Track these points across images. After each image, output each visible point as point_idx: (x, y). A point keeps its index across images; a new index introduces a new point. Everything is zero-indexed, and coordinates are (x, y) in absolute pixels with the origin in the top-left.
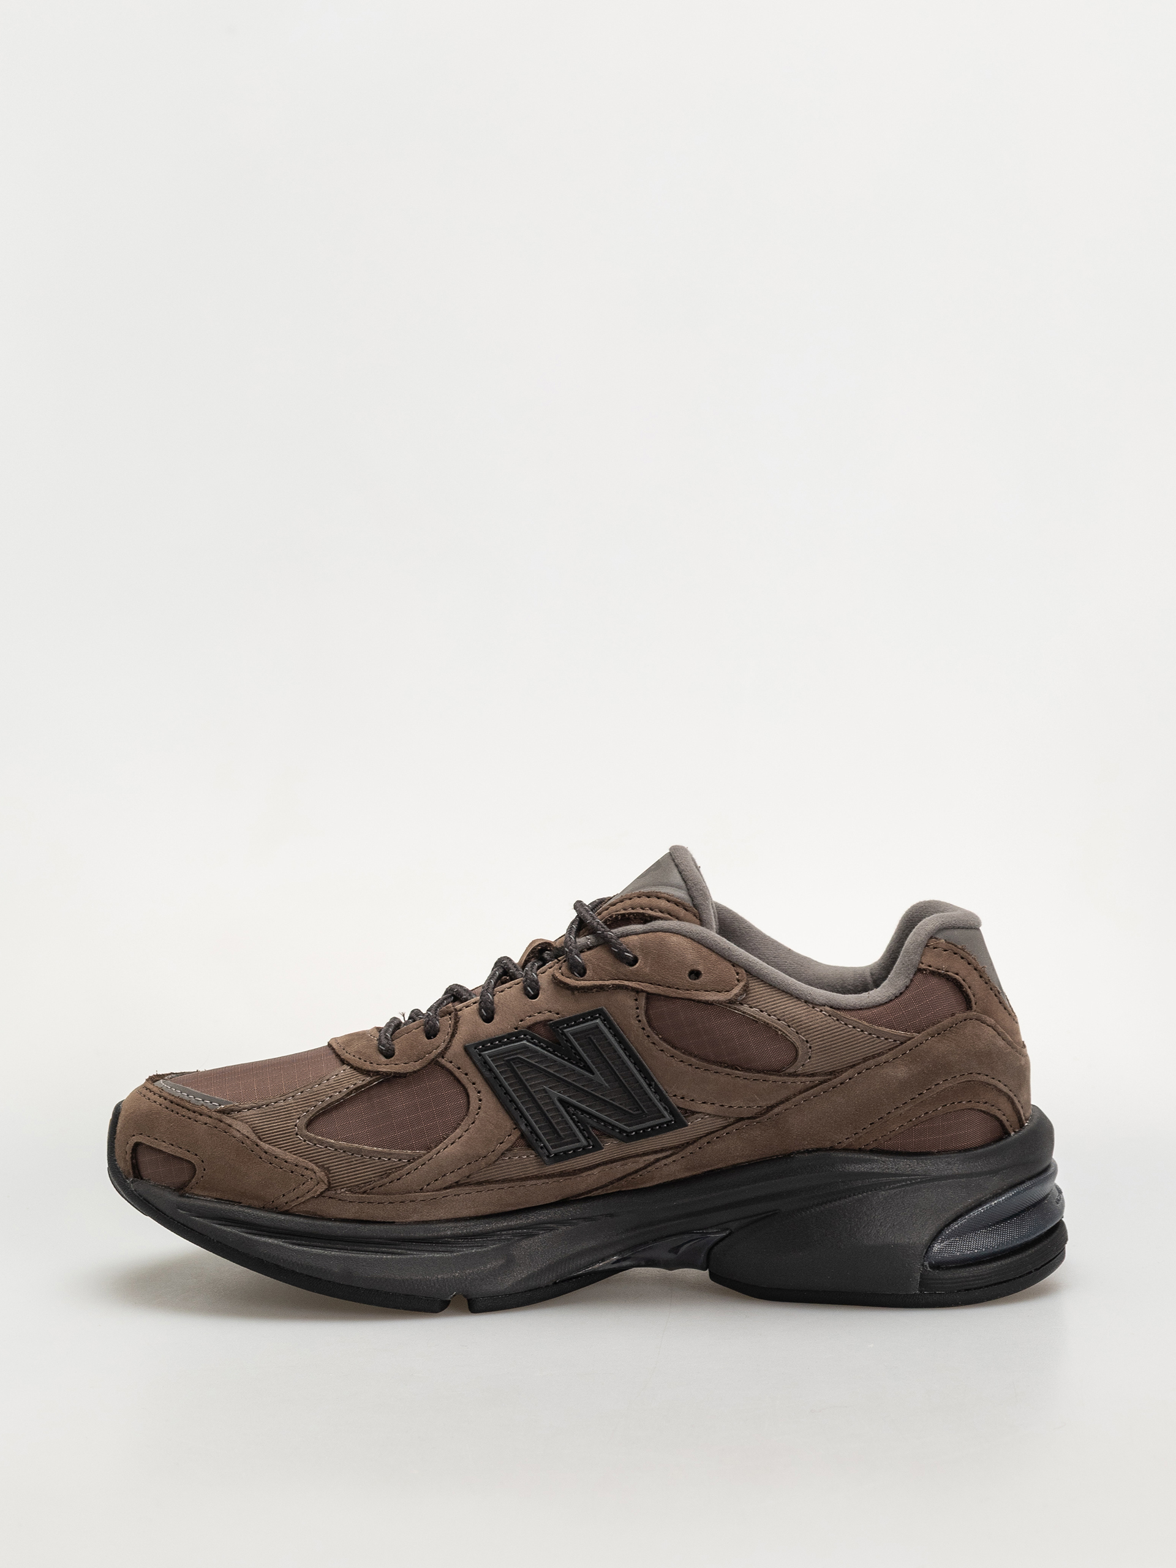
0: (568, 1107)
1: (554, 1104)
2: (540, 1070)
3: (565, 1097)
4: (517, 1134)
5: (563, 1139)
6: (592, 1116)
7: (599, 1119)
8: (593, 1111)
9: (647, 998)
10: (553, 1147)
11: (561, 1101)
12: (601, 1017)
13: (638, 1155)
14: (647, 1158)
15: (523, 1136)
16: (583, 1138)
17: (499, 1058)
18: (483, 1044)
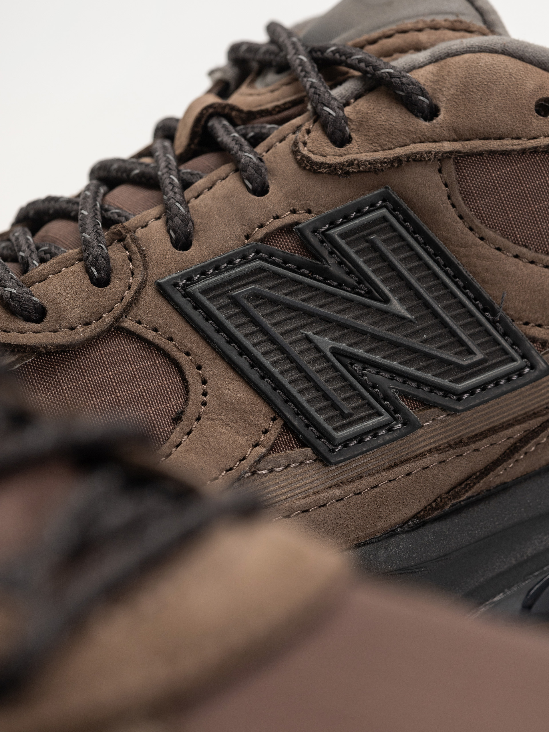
0: (352, 364)
1: (328, 360)
2: (290, 308)
3: (343, 346)
4: (276, 427)
5: (350, 415)
6: (394, 373)
7: (407, 377)
8: (395, 364)
9: (456, 163)
10: (336, 429)
11: (335, 351)
12: (388, 203)
13: (494, 430)
14: (509, 432)
15: (288, 427)
16: (383, 411)
17: (221, 295)
18: (190, 279)
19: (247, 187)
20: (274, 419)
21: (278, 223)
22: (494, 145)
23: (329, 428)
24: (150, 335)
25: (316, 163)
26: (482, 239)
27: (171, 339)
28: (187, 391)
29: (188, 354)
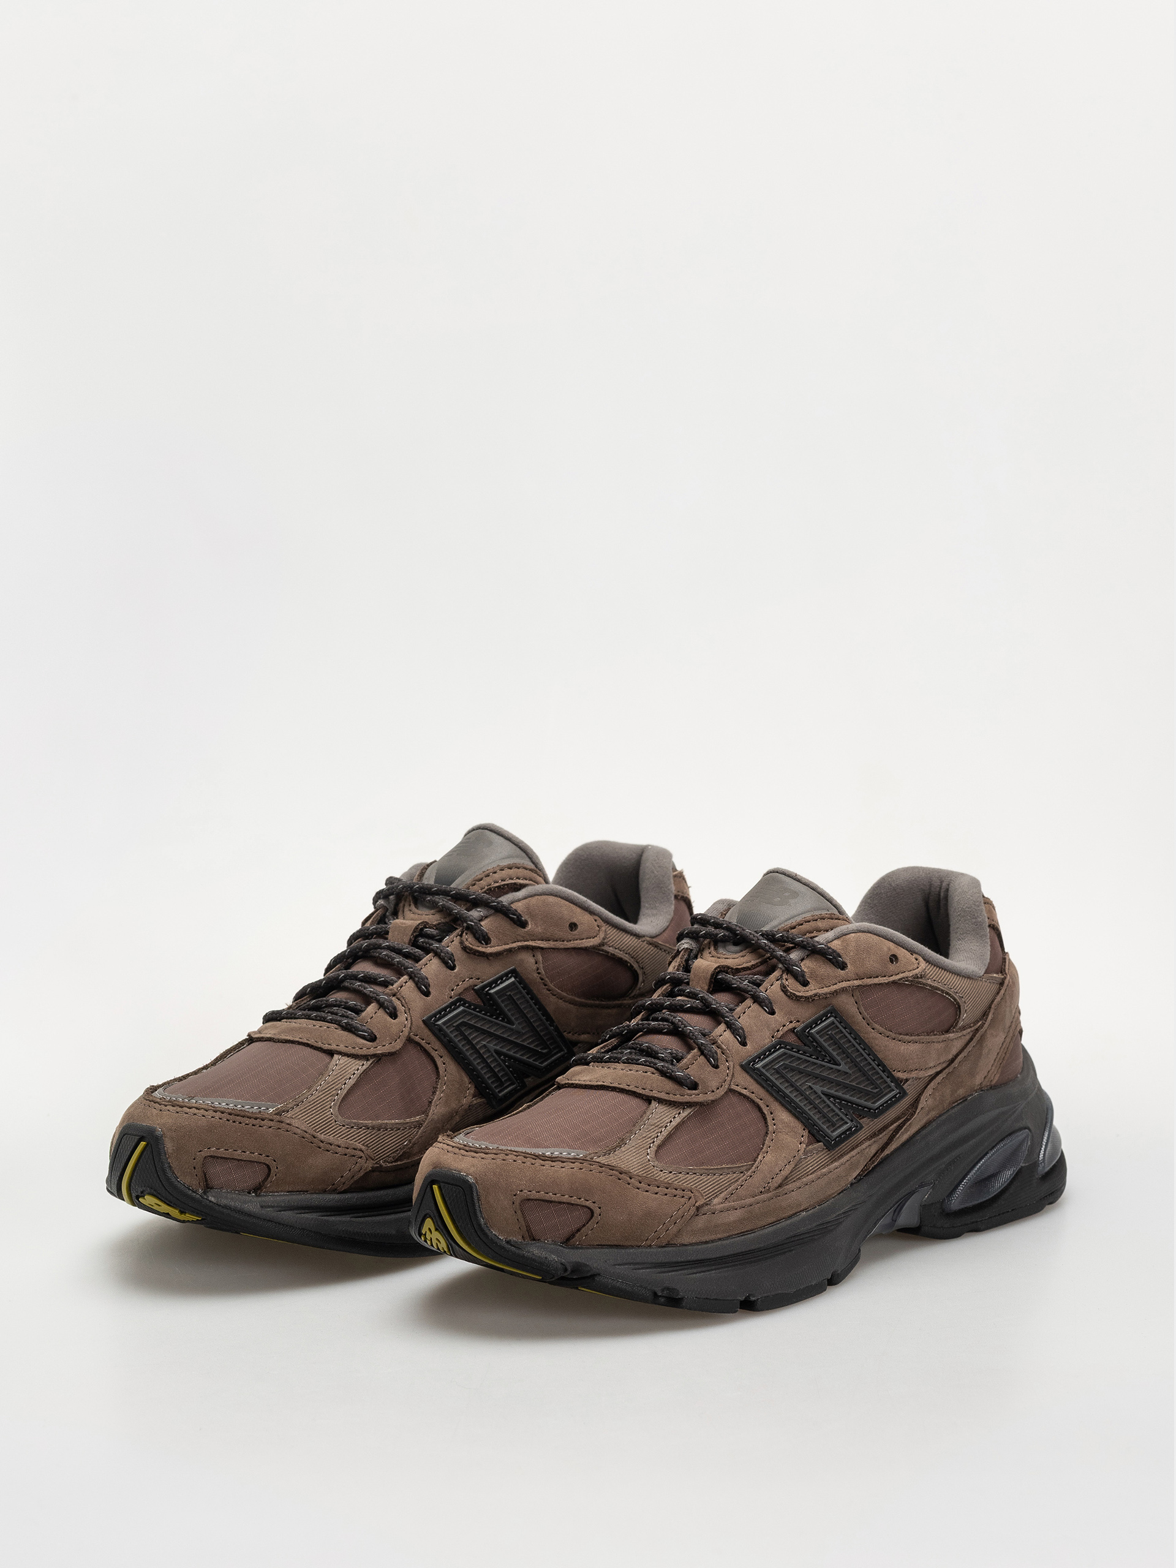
0: (830, 1097)
1: (820, 1097)
2: (801, 1071)
5: (836, 1124)
6: (847, 1101)
7: (855, 1103)
8: (847, 1097)
11: (824, 1093)
12: (833, 1014)
15: (811, 1133)
16: (848, 1121)
17: (770, 1068)
18: (754, 1060)
19: (766, 1011)
20: (804, 1130)
21: (786, 1029)
22: (876, 981)
23: (829, 1132)
24: (744, 1092)
25: (799, 996)
26: (873, 1029)
27: (753, 1093)
28: (765, 1119)
29: (761, 1100)
